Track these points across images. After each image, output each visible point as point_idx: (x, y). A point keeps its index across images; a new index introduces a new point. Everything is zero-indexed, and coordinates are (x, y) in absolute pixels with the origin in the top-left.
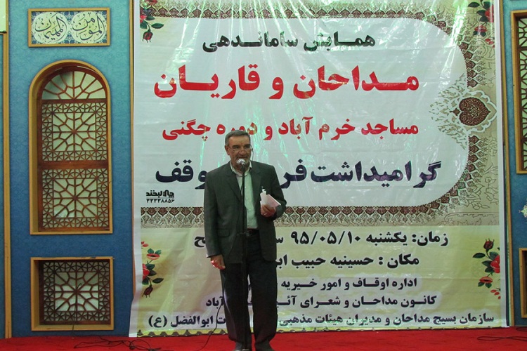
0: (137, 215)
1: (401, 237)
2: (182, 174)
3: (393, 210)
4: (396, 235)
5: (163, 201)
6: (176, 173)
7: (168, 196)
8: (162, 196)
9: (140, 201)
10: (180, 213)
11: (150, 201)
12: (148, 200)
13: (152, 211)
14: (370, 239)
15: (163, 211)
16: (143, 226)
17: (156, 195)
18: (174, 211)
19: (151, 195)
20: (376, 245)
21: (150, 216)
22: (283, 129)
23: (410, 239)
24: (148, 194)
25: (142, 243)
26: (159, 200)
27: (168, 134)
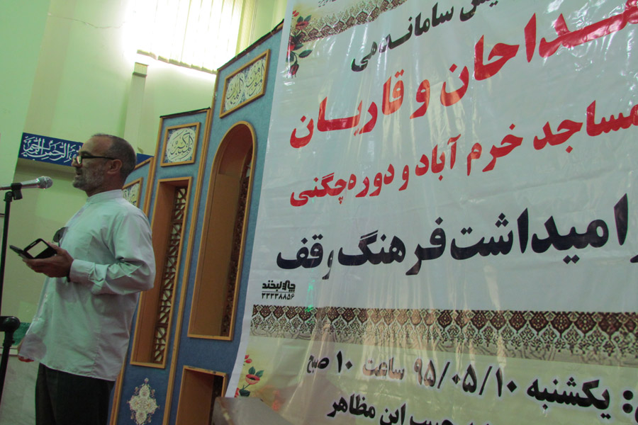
0: (248, 317)
1: (597, 393)
2: (310, 257)
3: (585, 321)
4: (587, 387)
5: (281, 296)
6: (302, 255)
7: (287, 290)
8: (280, 290)
9: (253, 295)
10: (297, 316)
11: (265, 296)
12: (263, 294)
13: (265, 311)
14: (534, 391)
15: (278, 311)
16: (253, 333)
17: (274, 288)
18: (291, 312)
19: (269, 287)
20: (545, 407)
21: (262, 318)
22: (422, 165)
23: (617, 402)
24: (265, 286)
25: (247, 357)
26: (276, 295)
27: (297, 198)
